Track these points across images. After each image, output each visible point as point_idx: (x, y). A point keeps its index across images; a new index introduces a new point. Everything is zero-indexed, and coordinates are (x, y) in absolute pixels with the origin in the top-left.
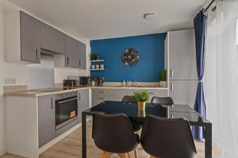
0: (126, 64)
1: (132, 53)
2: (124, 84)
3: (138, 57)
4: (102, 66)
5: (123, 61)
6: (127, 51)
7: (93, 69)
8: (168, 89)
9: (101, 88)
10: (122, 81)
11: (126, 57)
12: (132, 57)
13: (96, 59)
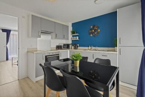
0: (91, 35)
1: (95, 28)
2: (90, 49)
3: (99, 30)
4: (77, 37)
5: (90, 34)
6: (92, 27)
7: (73, 39)
8: (117, 53)
9: (76, 50)
10: (89, 47)
11: (91, 31)
12: (95, 31)
13: (74, 34)
